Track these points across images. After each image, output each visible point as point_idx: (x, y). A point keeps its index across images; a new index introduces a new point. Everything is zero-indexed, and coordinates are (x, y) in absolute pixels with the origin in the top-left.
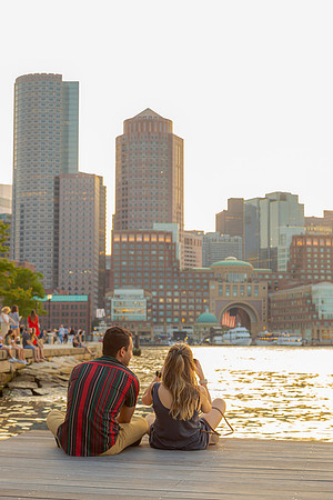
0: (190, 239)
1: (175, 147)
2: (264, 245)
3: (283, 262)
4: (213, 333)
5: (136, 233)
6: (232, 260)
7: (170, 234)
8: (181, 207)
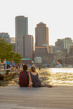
0: (50, 47)
1: (47, 29)
2: (65, 48)
3: (68, 51)
4: (55, 65)
5: (39, 46)
6: (58, 51)
7: (46, 46)
8: (48, 41)
